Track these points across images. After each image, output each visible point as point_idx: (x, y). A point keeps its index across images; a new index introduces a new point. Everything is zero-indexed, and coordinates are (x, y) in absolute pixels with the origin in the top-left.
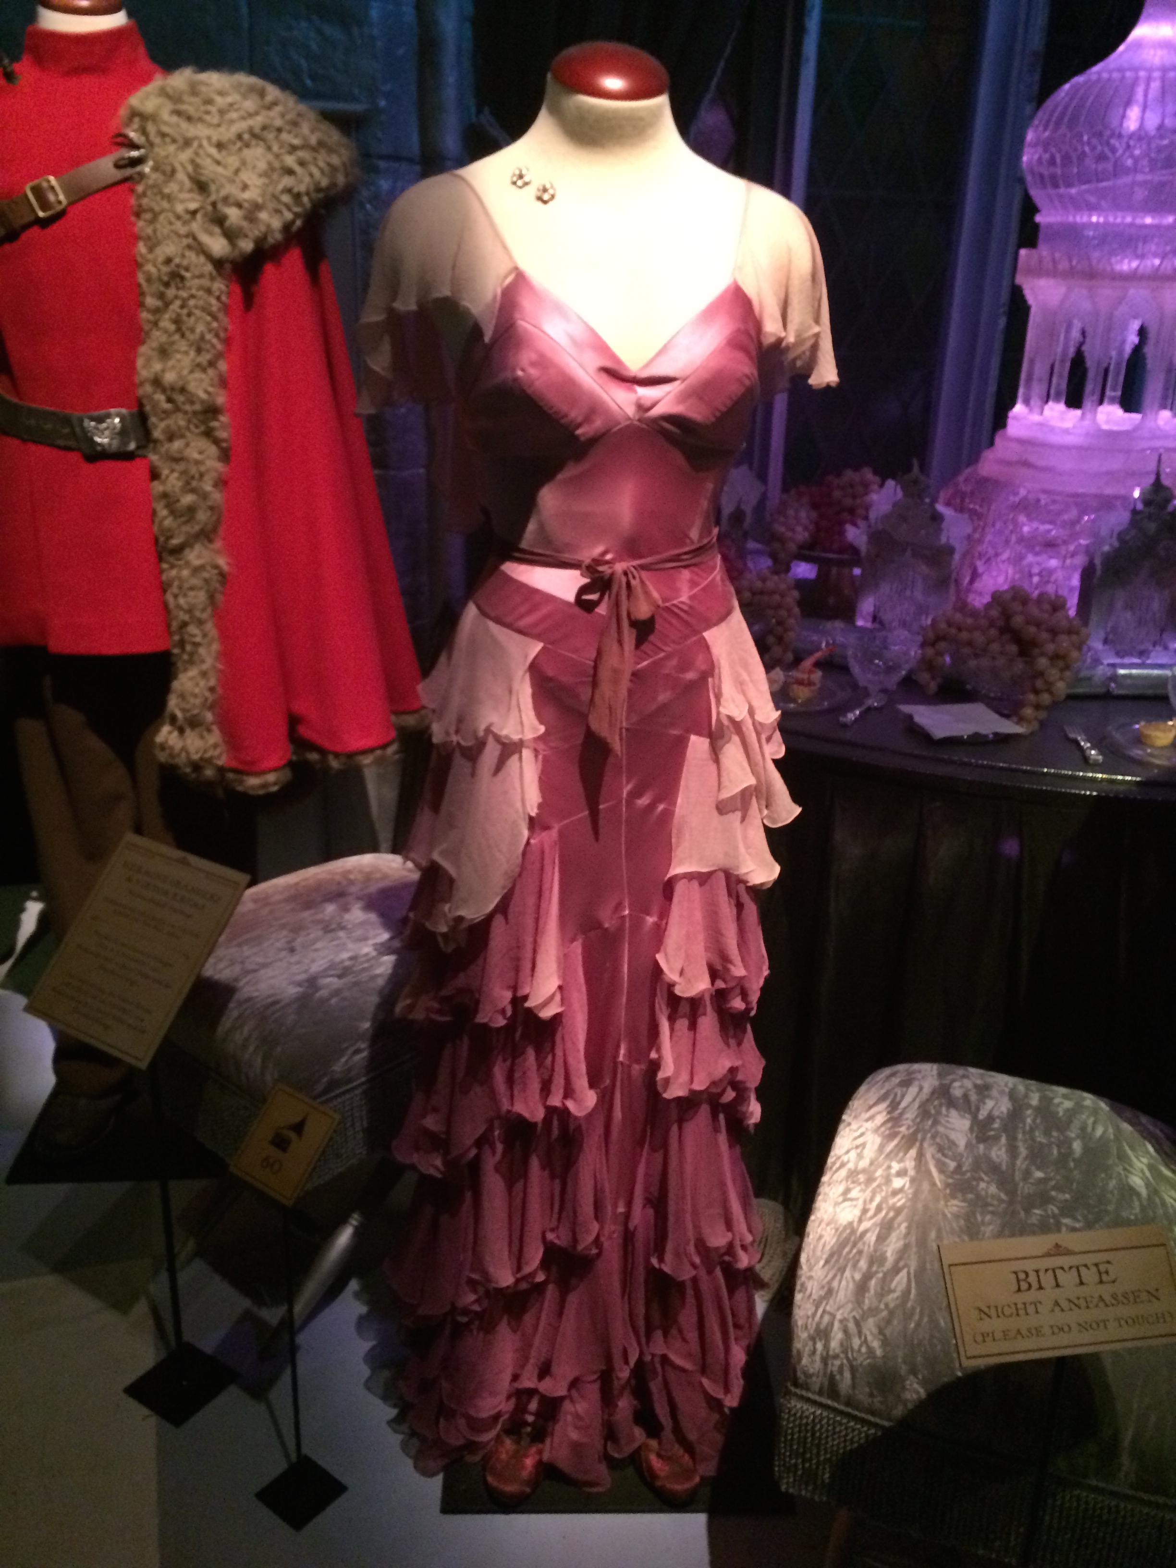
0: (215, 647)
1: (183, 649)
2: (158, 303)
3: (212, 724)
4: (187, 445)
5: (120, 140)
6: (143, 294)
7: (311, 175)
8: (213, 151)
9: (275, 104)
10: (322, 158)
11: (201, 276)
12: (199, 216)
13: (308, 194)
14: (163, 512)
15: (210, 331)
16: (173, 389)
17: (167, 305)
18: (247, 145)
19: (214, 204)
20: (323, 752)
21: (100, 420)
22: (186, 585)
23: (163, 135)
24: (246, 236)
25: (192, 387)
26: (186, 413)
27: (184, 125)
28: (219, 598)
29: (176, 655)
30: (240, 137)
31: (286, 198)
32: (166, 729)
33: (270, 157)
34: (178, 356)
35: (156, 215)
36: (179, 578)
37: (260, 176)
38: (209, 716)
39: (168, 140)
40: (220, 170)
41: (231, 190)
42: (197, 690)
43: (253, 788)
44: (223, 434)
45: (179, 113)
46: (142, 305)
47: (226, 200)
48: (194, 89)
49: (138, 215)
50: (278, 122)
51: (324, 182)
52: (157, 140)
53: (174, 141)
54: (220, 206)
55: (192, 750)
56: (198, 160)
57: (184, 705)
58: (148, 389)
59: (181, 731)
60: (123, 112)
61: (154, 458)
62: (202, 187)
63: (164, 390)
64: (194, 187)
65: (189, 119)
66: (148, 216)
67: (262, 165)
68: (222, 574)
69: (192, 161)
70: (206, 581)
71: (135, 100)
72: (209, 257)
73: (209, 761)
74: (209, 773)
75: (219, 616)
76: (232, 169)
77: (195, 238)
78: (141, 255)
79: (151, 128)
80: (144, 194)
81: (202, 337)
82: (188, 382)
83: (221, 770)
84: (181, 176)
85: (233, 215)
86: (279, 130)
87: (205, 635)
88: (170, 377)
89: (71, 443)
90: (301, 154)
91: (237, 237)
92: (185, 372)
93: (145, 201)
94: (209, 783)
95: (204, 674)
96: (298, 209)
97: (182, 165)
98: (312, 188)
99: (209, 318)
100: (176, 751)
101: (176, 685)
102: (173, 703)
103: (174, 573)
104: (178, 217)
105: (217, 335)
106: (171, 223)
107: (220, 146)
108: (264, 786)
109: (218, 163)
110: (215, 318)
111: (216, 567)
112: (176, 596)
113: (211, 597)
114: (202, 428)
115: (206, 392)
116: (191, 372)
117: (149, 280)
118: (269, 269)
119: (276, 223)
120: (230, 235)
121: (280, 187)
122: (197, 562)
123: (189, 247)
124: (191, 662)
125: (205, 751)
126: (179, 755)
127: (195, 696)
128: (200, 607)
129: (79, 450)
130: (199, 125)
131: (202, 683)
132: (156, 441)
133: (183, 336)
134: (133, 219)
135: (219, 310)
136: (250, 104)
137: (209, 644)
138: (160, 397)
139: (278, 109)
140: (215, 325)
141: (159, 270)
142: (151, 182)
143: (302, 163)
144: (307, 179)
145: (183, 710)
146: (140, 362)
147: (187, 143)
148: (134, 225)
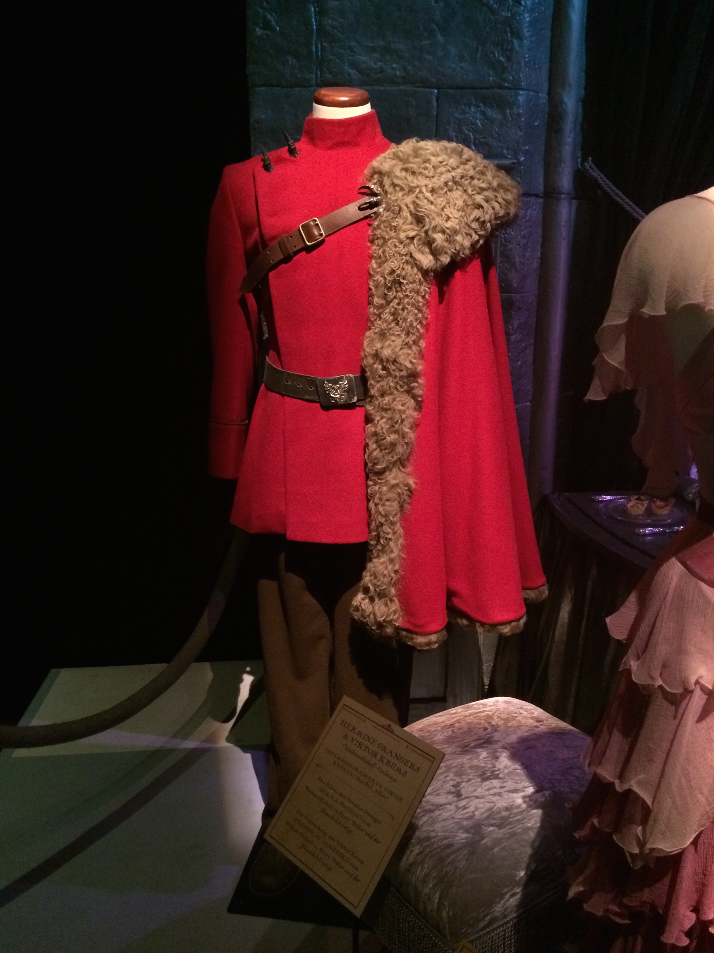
0: (401, 541)
1: (378, 541)
2: (383, 302)
3: (394, 596)
4: (394, 400)
5: (363, 190)
6: (372, 296)
7: (493, 208)
8: (428, 195)
9: (468, 160)
10: (501, 195)
11: (414, 282)
12: (415, 241)
13: (490, 222)
14: (372, 446)
15: (416, 320)
16: (388, 361)
17: (389, 303)
18: (451, 190)
19: (426, 232)
20: (472, 621)
21: (335, 382)
22: (385, 498)
23: (394, 185)
24: (446, 253)
25: (401, 360)
26: (396, 377)
27: (410, 178)
28: (407, 506)
29: (372, 545)
30: (446, 184)
31: (475, 225)
32: (360, 596)
33: (465, 197)
34: (393, 338)
35: (385, 241)
36: (381, 493)
37: (459, 210)
38: (393, 591)
39: (398, 189)
40: (433, 207)
41: (438, 221)
42: (386, 572)
43: (420, 644)
44: (419, 392)
45: (406, 170)
46: (370, 303)
47: (434, 229)
48: (416, 153)
49: (372, 242)
50: (472, 173)
51: (502, 213)
52: (390, 190)
53: (402, 189)
54: (430, 233)
55: (378, 614)
56: (418, 202)
57: (375, 581)
58: (370, 360)
59: (372, 600)
60: (367, 172)
61: (369, 408)
62: (419, 220)
63: (381, 361)
64: (414, 221)
65: (414, 173)
66: (380, 242)
67: (460, 203)
68: (410, 490)
69: (414, 203)
70: (399, 494)
71: (375, 163)
72: (420, 269)
73: (390, 622)
74: (389, 630)
75: (405, 520)
76: (440, 207)
77: (411, 256)
78: (373, 269)
79: (387, 182)
80: (378, 227)
81: (411, 325)
82: (399, 356)
83: (397, 629)
84: (406, 213)
85: (439, 238)
86: (472, 178)
87: (395, 533)
88: (386, 353)
89: (316, 398)
90: (486, 193)
91: (440, 254)
92: (398, 349)
93: (378, 232)
94: (388, 638)
95: (392, 561)
96: (482, 233)
97: (407, 205)
98: (493, 217)
99: (416, 311)
100: (367, 613)
101: (370, 565)
102: (367, 578)
103: (377, 488)
104: (401, 242)
105: (421, 323)
106: (395, 246)
107: (433, 191)
108: (429, 644)
109: (432, 203)
110: (420, 311)
111: (407, 485)
112: (376, 505)
113: (401, 507)
114: (406, 387)
115: (411, 362)
116: (401, 349)
117: (376, 287)
118: (458, 274)
119: (467, 243)
120: (435, 253)
121: (472, 217)
122: (394, 482)
123: (407, 262)
124: (383, 551)
125: (388, 616)
126: (369, 616)
127: (384, 576)
128: (394, 513)
129: (319, 402)
130: (420, 178)
131: (390, 567)
132: (372, 397)
133: (397, 324)
134: (369, 244)
135: (424, 305)
136: (453, 161)
137: (397, 539)
138: (378, 366)
139: (472, 163)
140: (420, 315)
141: (385, 279)
142: (384, 218)
143: (487, 201)
144: (491, 211)
145: (375, 585)
146: (365, 343)
147: (411, 190)
148: (369, 248)
